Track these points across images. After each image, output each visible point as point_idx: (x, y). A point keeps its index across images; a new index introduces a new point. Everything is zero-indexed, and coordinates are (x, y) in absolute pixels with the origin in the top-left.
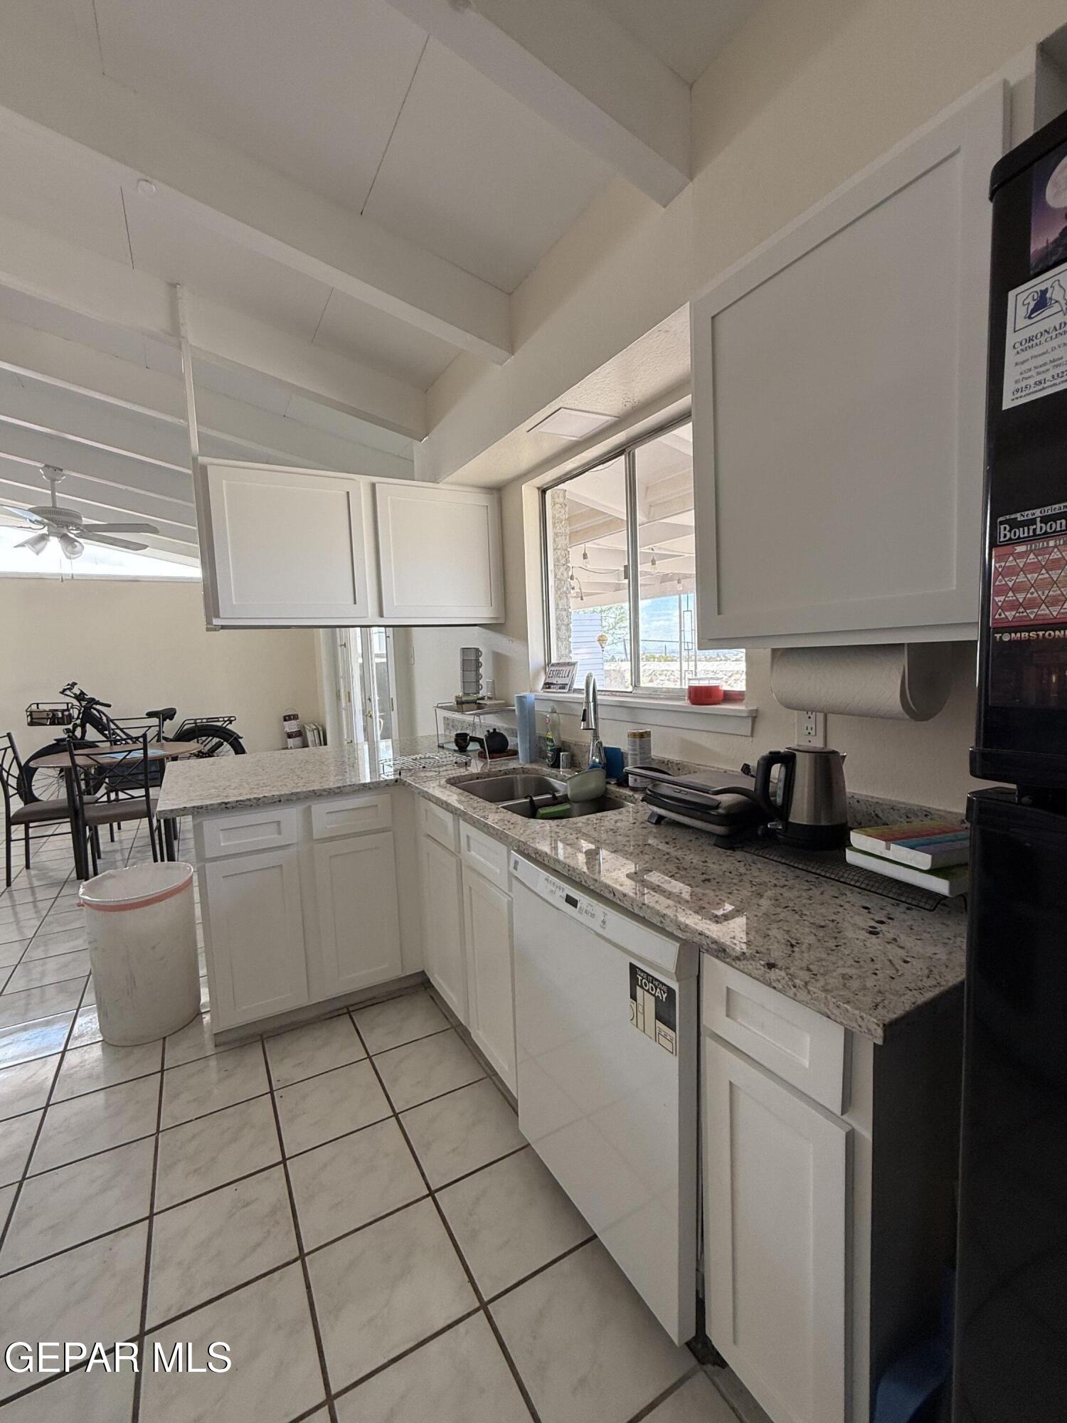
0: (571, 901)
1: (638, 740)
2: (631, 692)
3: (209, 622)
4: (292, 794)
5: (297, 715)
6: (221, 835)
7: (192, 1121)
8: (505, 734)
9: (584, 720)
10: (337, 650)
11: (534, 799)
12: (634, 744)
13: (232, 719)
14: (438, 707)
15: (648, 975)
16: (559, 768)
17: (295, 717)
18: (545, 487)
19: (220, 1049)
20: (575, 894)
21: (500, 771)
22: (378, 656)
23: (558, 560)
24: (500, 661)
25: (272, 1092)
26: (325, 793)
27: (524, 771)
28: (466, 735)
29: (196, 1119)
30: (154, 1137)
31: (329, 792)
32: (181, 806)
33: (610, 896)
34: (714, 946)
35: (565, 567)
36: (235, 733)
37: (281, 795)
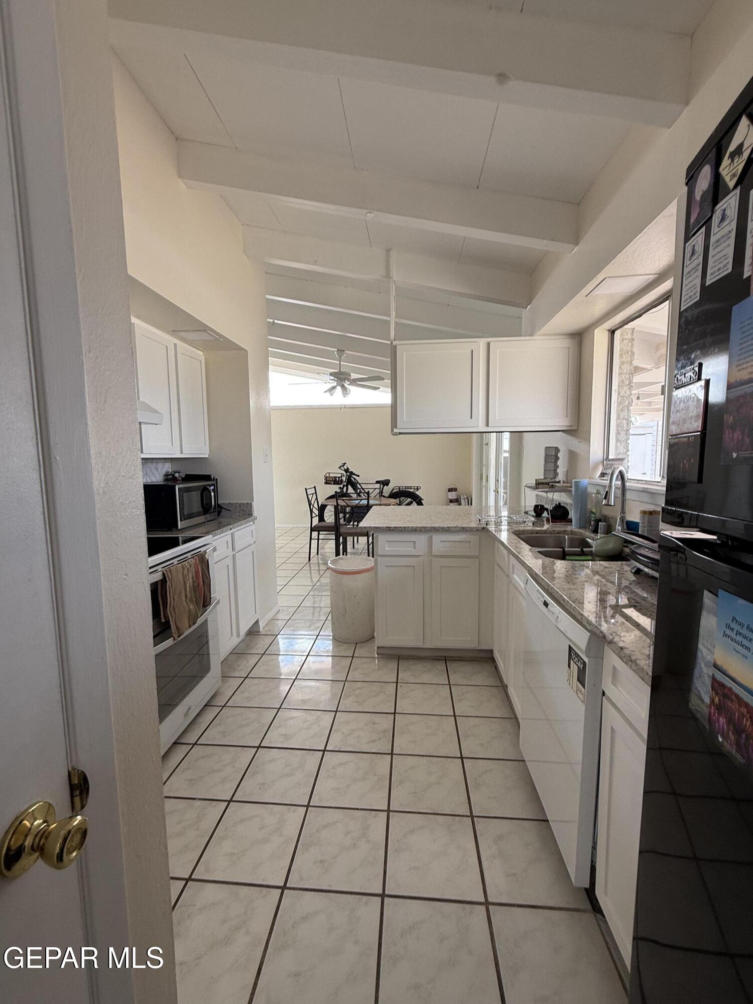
0: (546, 604)
1: (646, 516)
2: (660, 482)
3: (392, 431)
4: (422, 527)
5: (457, 489)
6: (386, 543)
7: (361, 681)
8: (567, 506)
9: (605, 498)
10: (483, 446)
11: (566, 549)
12: (643, 518)
13: (419, 488)
14: (526, 486)
15: (576, 653)
16: (598, 533)
17: (455, 490)
18: (613, 329)
19: (379, 656)
20: (549, 600)
21: (554, 531)
22: (505, 452)
23: (623, 382)
24: (573, 456)
25: (397, 683)
26: (441, 530)
27: (572, 532)
28: (542, 506)
29: (363, 681)
31: (442, 530)
32: (369, 526)
33: (562, 602)
34: (601, 634)
35: (628, 387)
36: (419, 497)
37: (416, 527)
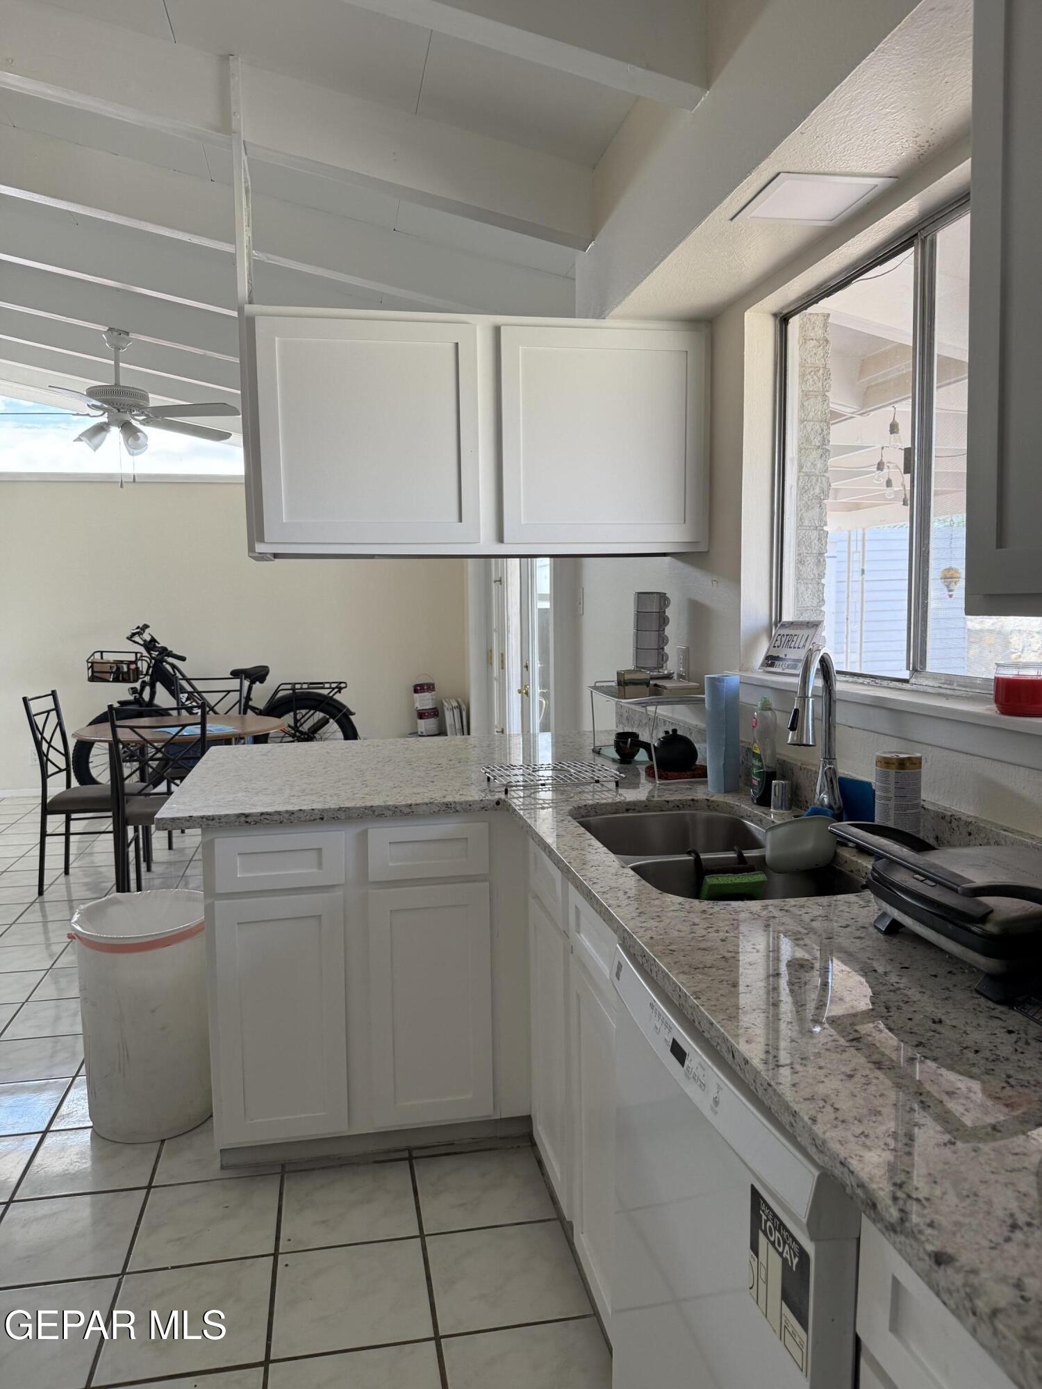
0: (679, 1053)
1: (892, 772)
2: (906, 681)
3: (251, 549)
4: (340, 809)
5: (433, 685)
6: (238, 859)
7: (166, 1268)
8: (692, 738)
9: (793, 728)
10: (491, 585)
11: (703, 856)
13: (343, 685)
14: (595, 688)
15: (775, 1216)
16: (770, 806)
17: (429, 687)
18: (785, 312)
19: (227, 1174)
20: (687, 1043)
21: (668, 802)
22: (542, 597)
23: (808, 440)
24: (699, 614)
25: (275, 1255)
26: (389, 813)
27: (709, 804)
28: (634, 736)
29: (173, 1268)
30: (116, 1279)
31: (394, 812)
32: (187, 815)
33: (728, 1057)
35: (820, 451)
36: (344, 707)
37: (323, 810)
